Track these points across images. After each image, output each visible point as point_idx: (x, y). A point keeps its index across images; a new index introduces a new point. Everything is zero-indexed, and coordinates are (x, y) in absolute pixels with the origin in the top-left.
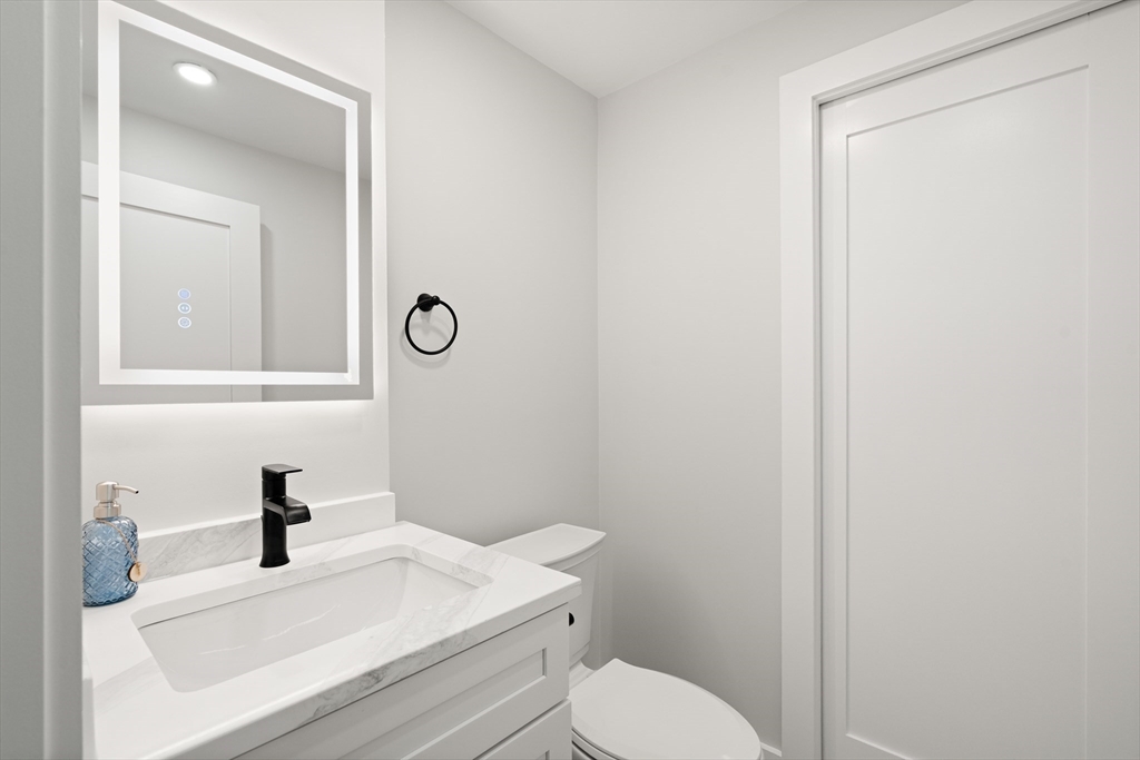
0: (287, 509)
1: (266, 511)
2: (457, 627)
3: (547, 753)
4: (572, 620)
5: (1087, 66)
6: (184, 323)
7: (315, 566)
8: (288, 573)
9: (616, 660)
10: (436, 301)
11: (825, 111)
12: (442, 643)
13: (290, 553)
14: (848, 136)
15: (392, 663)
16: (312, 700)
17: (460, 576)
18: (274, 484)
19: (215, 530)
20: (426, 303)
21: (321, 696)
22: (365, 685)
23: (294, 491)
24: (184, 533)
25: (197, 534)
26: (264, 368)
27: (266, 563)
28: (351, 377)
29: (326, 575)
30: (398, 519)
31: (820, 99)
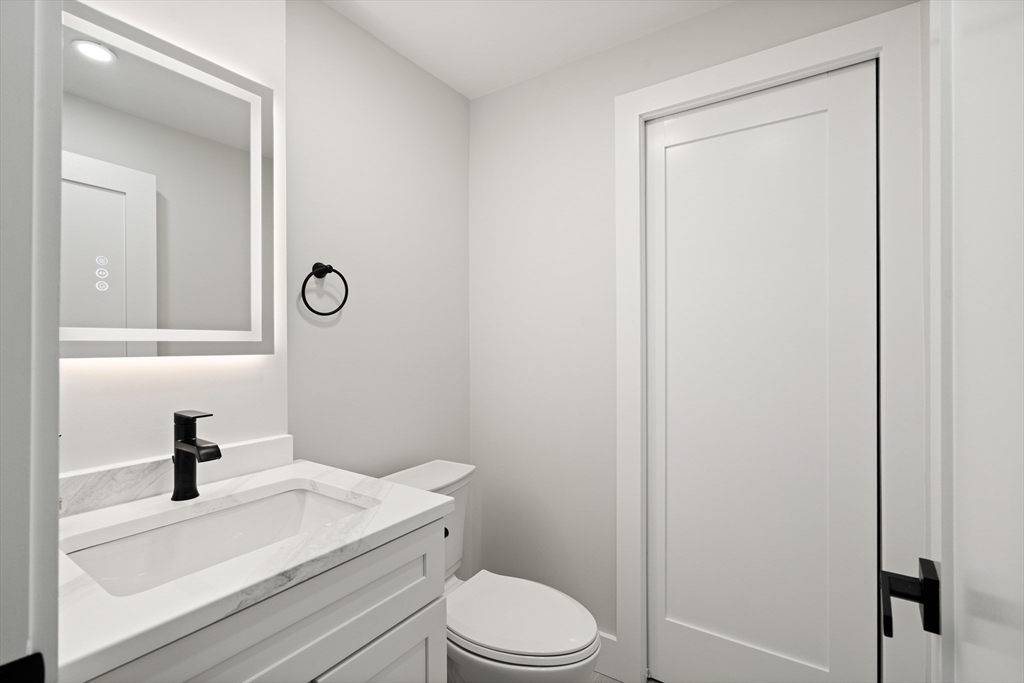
0: (200, 448)
1: (177, 451)
2: (354, 537)
3: (426, 639)
4: (447, 533)
5: (827, 110)
6: (102, 287)
7: (223, 498)
8: (199, 504)
9: (484, 571)
10: (329, 269)
11: (649, 127)
12: (341, 549)
13: (199, 488)
14: (666, 148)
15: (301, 565)
16: (236, 595)
17: (353, 501)
18: (185, 427)
19: (129, 470)
20: (320, 271)
21: (243, 592)
22: (279, 583)
23: (204, 433)
24: (100, 473)
25: (112, 474)
26: (159, 326)
27: (175, 498)
28: (256, 335)
29: (234, 506)
30: (296, 457)
31: (645, 117)
